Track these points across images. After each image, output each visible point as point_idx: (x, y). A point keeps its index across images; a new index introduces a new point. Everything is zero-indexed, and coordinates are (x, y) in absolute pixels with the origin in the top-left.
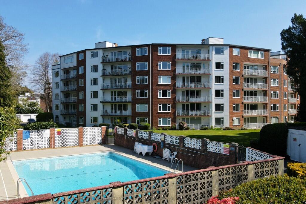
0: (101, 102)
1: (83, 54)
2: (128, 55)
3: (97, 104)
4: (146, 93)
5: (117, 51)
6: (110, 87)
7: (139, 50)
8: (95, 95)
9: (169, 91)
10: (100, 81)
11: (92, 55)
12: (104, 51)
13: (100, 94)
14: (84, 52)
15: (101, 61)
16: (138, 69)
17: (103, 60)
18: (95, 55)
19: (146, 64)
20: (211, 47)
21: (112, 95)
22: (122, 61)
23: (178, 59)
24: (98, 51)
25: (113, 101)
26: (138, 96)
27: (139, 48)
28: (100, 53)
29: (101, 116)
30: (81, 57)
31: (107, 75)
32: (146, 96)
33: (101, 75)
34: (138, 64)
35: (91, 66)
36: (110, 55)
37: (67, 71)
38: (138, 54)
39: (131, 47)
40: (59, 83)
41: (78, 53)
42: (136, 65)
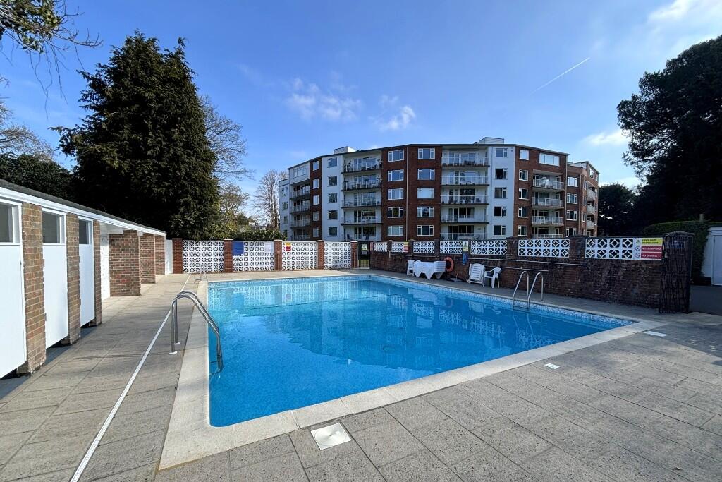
0: (342, 224)
1: (318, 162)
2: (377, 161)
3: (336, 227)
4: (401, 211)
5: (362, 158)
6: (353, 205)
8: (333, 215)
9: (431, 208)
10: (340, 197)
11: (329, 163)
12: (346, 157)
13: (341, 214)
14: (319, 159)
15: (341, 171)
16: (390, 179)
17: (344, 169)
18: (334, 163)
19: (402, 172)
20: (490, 148)
21: (356, 215)
22: (369, 169)
23: (444, 165)
24: (338, 157)
25: (357, 223)
26: (390, 216)
27: (392, 152)
28: (340, 160)
30: (316, 167)
31: (349, 190)
32: (401, 215)
33: (342, 189)
34: (390, 173)
35: (329, 178)
36: (352, 163)
37: (297, 187)
38: (391, 160)
39: (380, 151)
40: (288, 203)
41: (312, 162)
42: (388, 174)
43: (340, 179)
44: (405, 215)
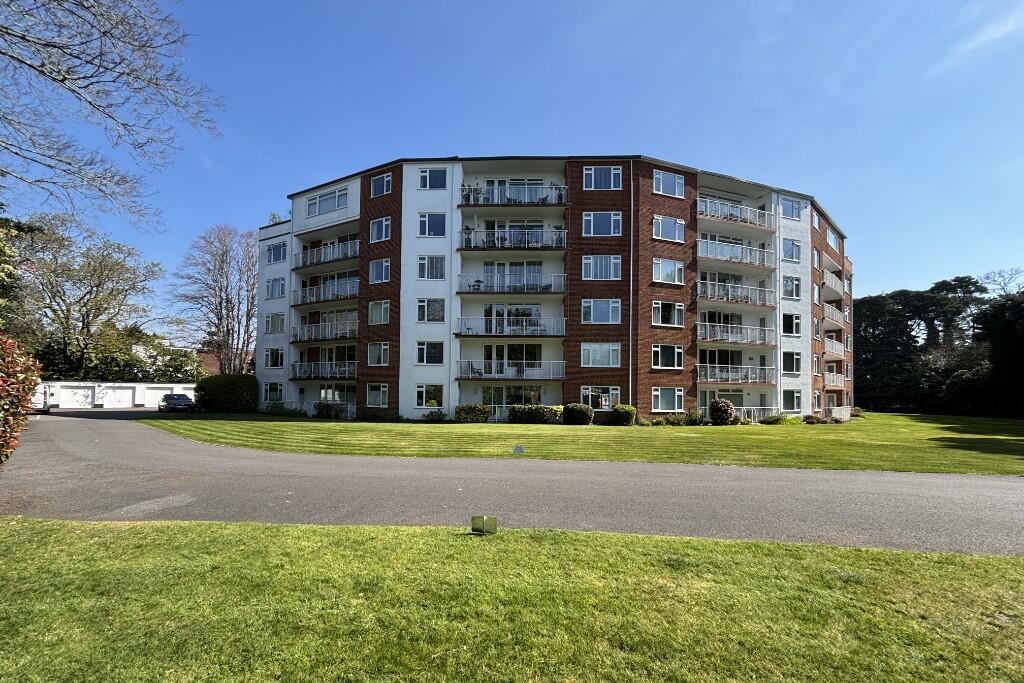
0: (457, 335)
1: (388, 177)
2: (550, 189)
3: (439, 340)
4: (616, 309)
5: (506, 178)
6: (483, 288)
7: (592, 172)
8: (433, 311)
9: (680, 306)
10: (454, 266)
11: (424, 179)
14: (396, 168)
15: (458, 200)
16: (588, 232)
17: (466, 198)
18: (437, 181)
19: (616, 216)
21: (488, 315)
24: (448, 167)
25: (494, 332)
26: (585, 319)
27: (593, 168)
28: (455, 174)
29: (456, 379)
31: (478, 249)
32: (615, 319)
33: (458, 246)
34: (589, 217)
35: (421, 216)
37: (312, 243)
38: (589, 186)
39: (562, 163)
40: (283, 279)
41: (367, 176)
42: (582, 218)
43: (454, 223)
44: (625, 317)
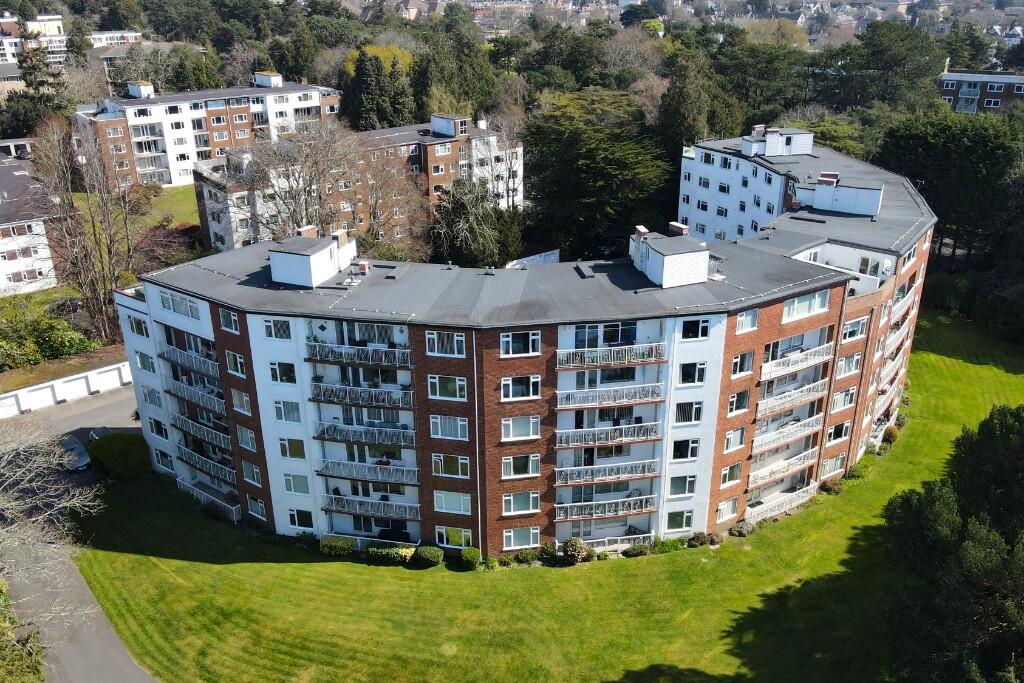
0: (319, 474)
3: (303, 475)
4: (464, 465)
7: (435, 337)
9: (535, 457)
11: (269, 328)
15: (305, 354)
17: (313, 352)
19: (461, 382)
21: (351, 454)
24: (291, 320)
26: (436, 471)
27: (435, 333)
29: (322, 510)
31: (328, 401)
32: (464, 473)
34: (433, 381)
35: (272, 364)
37: (176, 337)
40: (151, 358)
42: (427, 380)
43: (304, 372)
44: (473, 473)
